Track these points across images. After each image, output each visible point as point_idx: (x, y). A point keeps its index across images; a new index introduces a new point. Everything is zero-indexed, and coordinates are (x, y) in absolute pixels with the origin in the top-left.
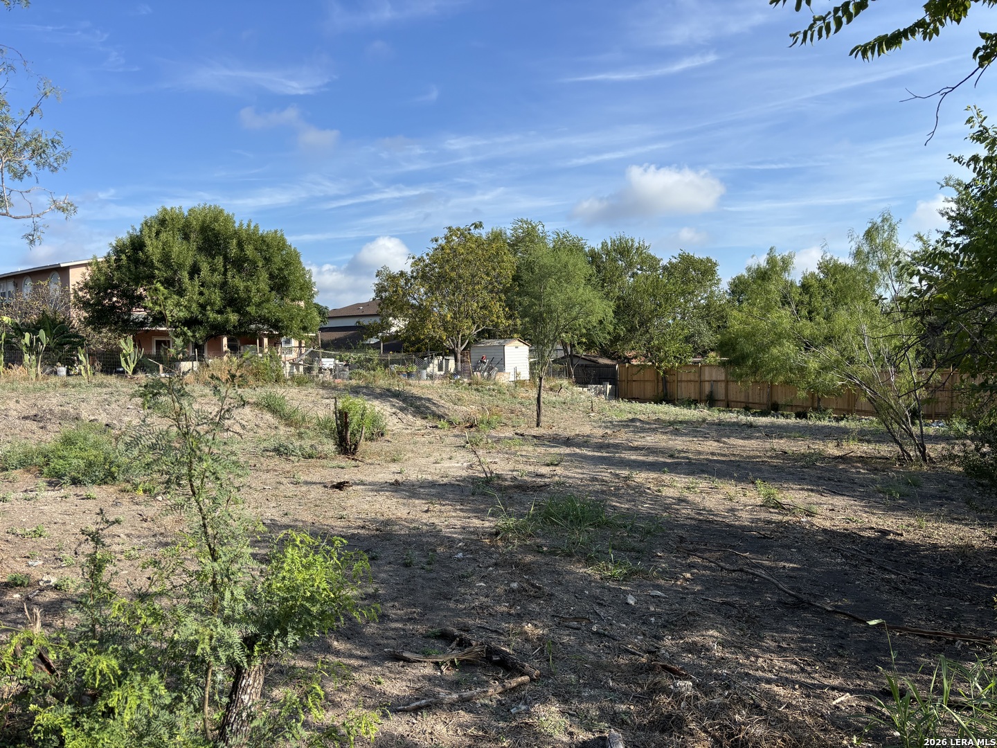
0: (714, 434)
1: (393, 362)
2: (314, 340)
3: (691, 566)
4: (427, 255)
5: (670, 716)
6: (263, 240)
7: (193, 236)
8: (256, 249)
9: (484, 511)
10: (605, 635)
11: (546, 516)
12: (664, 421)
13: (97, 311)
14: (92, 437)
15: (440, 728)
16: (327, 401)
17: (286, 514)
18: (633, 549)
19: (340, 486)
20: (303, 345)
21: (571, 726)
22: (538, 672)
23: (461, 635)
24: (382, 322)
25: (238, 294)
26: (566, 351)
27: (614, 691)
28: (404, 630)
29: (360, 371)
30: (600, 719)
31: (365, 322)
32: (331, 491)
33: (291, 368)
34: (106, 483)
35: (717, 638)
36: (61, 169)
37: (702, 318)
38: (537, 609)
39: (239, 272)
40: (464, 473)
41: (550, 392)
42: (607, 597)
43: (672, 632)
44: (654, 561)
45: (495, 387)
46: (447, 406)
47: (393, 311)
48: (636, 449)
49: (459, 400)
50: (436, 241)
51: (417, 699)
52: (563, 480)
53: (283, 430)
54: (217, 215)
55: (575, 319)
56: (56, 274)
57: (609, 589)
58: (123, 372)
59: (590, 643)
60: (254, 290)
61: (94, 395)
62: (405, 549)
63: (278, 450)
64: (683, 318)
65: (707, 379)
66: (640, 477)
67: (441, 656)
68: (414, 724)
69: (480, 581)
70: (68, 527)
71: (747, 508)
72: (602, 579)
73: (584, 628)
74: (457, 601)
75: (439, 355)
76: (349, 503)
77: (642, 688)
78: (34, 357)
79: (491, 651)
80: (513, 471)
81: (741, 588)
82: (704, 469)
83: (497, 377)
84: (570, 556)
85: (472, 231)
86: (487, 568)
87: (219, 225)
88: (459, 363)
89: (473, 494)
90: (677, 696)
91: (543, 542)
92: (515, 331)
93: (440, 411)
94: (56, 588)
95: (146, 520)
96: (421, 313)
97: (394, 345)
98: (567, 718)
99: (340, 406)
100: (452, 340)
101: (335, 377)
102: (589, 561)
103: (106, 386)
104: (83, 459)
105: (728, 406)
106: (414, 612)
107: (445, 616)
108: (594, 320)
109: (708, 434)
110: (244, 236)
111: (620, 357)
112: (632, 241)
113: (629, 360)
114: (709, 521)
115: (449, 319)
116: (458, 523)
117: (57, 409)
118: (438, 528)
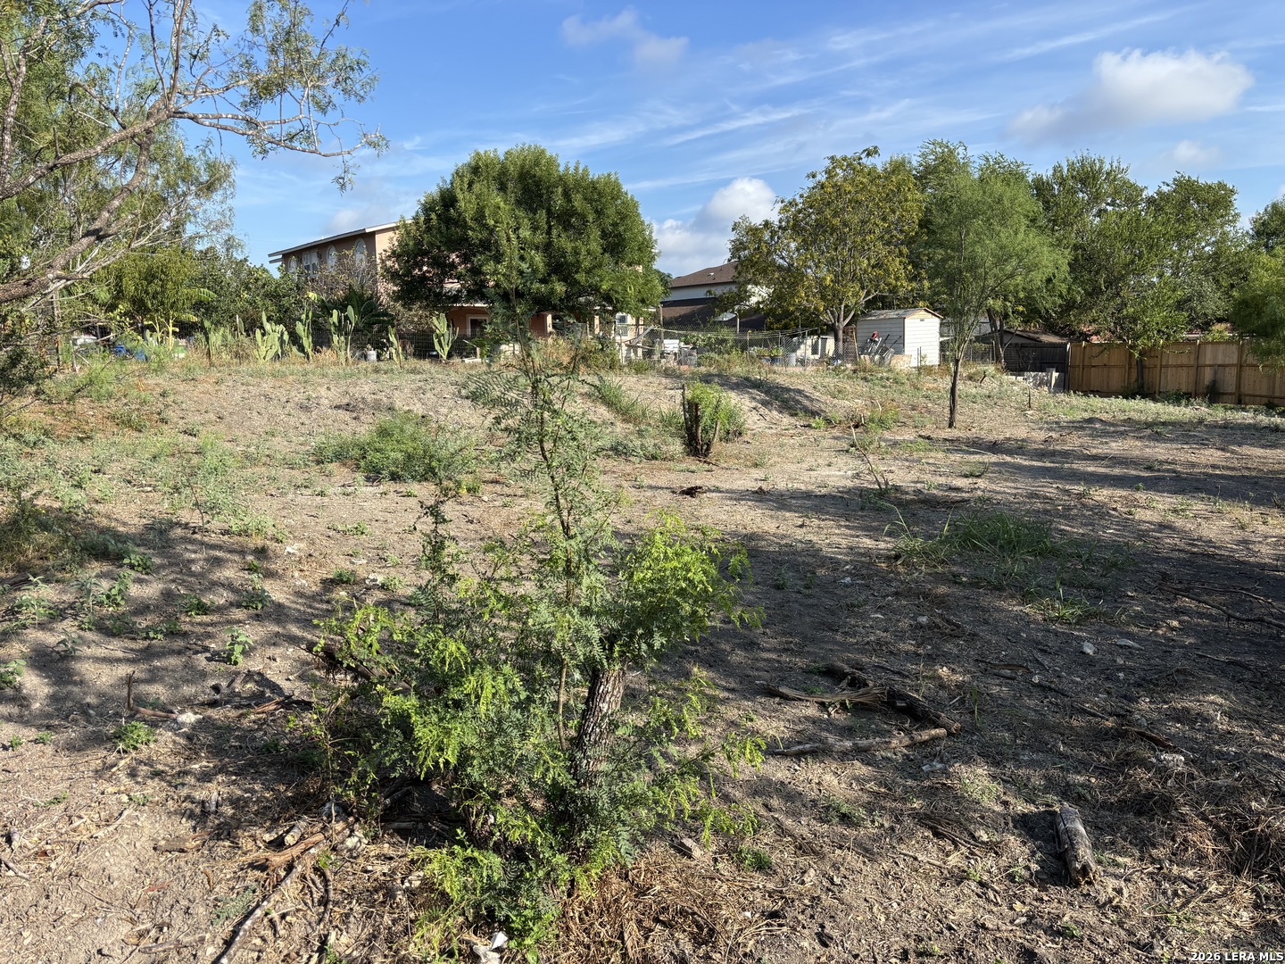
0: (1218, 441)
1: (753, 343)
2: (655, 317)
3: (1177, 612)
4: (801, 196)
5: (1150, 795)
6: (593, 186)
7: (510, 185)
8: (585, 199)
9: (878, 530)
10: (1050, 689)
11: (965, 540)
12: (1138, 422)
13: (406, 283)
14: (409, 428)
15: (829, 778)
16: (672, 392)
17: (629, 522)
18: (1091, 586)
19: (691, 492)
20: (641, 322)
21: (1005, 793)
22: (958, 725)
23: (853, 673)
24: (739, 291)
25: (565, 257)
26: (993, 324)
27: (1067, 757)
28: (778, 662)
29: (712, 355)
30: (1046, 790)
31: (718, 291)
32: (680, 498)
33: (628, 351)
34: (426, 480)
35: (1221, 705)
36: (368, 98)
37: (1206, 273)
38: (955, 651)
39: (565, 230)
40: (849, 484)
41: (969, 382)
42: (1052, 643)
43: (1150, 694)
44: (1122, 602)
45: (890, 375)
46: (823, 400)
47: (754, 275)
48: (1095, 458)
49: (839, 392)
50: (814, 176)
51: (799, 743)
52: (987, 495)
53: (620, 428)
54: (538, 157)
55: (1011, 276)
56: (362, 241)
57: (1056, 634)
58: (437, 356)
59: (1029, 697)
60: (583, 252)
61: (408, 382)
62: (775, 568)
63: (616, 449)
64: (1175, 274)
65: (1207, 363)
66: (1101, 495)
67: (828, 696)
68: (796, 770)
69: (876, 612)
70: (390, 526)
71: (1269, 540)
72: (1045, 620)
73: (1020, 678)
74: (846, 633)
75: (811, 334)
76: (704, 512)
77: (1108, 757)
78: (342, 338)
79: (894, 696)
80: (917, 482)
81: (1258, 644)
82: (1200, 486)
83: (894, 362)
84: (998, 589)
85: (864, 160)
86: (884, 597)
87: (541, 170)
88: (841, 343)
89: (862, 509)
90: (1163, 772)
91: (962, 570)
92: (922, 298)
93: (816, 406)
94: (383, 587)
95: (472, 522)
96: (792, 276)
97: (754, 320)
98: (999, 784)
99: (689, 394)
100: (832, 313)
101: (680, 363)
102: (1026, 598)
103: (419, 373)
104: (401, 451)
105: (1240, 402)
106: (791, 642)
107: (831, 650)
108: (1038, 278)
109: (1207, 439)
110: (571, 183)
111: (1073, 333)
112: (1101, 162)
113: (1085, 336)
114: (1208, 555)
115: (828, 282)
116: (844, 543)
117: (370, 398)
118: (817, 546)
